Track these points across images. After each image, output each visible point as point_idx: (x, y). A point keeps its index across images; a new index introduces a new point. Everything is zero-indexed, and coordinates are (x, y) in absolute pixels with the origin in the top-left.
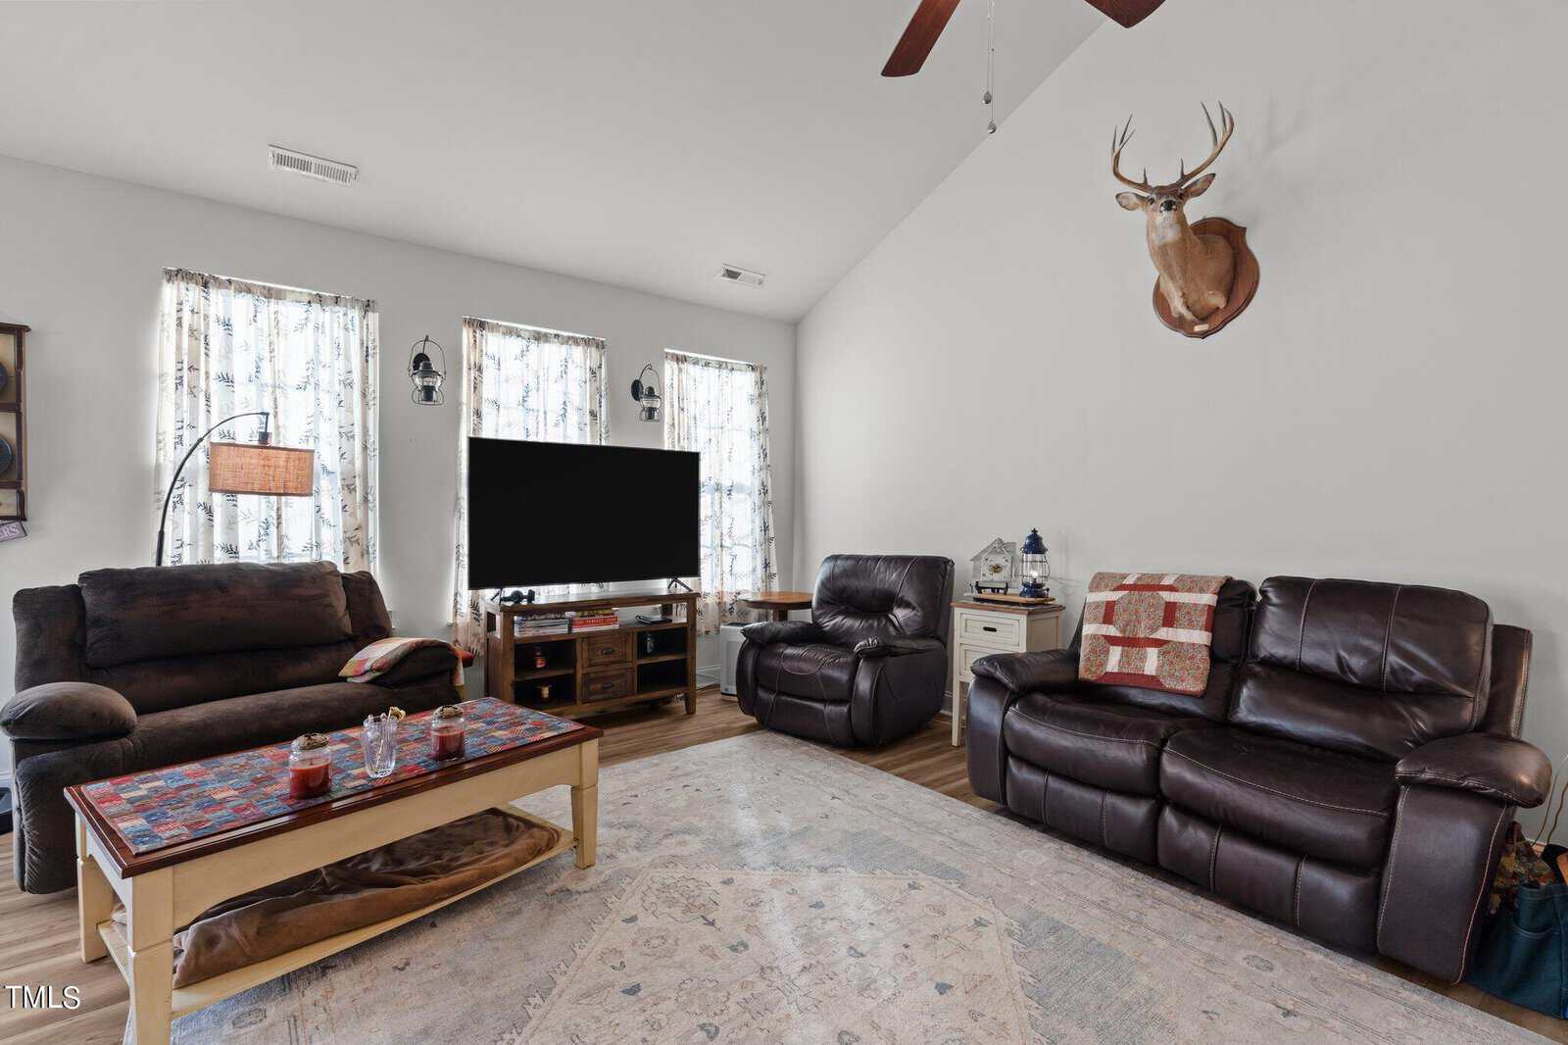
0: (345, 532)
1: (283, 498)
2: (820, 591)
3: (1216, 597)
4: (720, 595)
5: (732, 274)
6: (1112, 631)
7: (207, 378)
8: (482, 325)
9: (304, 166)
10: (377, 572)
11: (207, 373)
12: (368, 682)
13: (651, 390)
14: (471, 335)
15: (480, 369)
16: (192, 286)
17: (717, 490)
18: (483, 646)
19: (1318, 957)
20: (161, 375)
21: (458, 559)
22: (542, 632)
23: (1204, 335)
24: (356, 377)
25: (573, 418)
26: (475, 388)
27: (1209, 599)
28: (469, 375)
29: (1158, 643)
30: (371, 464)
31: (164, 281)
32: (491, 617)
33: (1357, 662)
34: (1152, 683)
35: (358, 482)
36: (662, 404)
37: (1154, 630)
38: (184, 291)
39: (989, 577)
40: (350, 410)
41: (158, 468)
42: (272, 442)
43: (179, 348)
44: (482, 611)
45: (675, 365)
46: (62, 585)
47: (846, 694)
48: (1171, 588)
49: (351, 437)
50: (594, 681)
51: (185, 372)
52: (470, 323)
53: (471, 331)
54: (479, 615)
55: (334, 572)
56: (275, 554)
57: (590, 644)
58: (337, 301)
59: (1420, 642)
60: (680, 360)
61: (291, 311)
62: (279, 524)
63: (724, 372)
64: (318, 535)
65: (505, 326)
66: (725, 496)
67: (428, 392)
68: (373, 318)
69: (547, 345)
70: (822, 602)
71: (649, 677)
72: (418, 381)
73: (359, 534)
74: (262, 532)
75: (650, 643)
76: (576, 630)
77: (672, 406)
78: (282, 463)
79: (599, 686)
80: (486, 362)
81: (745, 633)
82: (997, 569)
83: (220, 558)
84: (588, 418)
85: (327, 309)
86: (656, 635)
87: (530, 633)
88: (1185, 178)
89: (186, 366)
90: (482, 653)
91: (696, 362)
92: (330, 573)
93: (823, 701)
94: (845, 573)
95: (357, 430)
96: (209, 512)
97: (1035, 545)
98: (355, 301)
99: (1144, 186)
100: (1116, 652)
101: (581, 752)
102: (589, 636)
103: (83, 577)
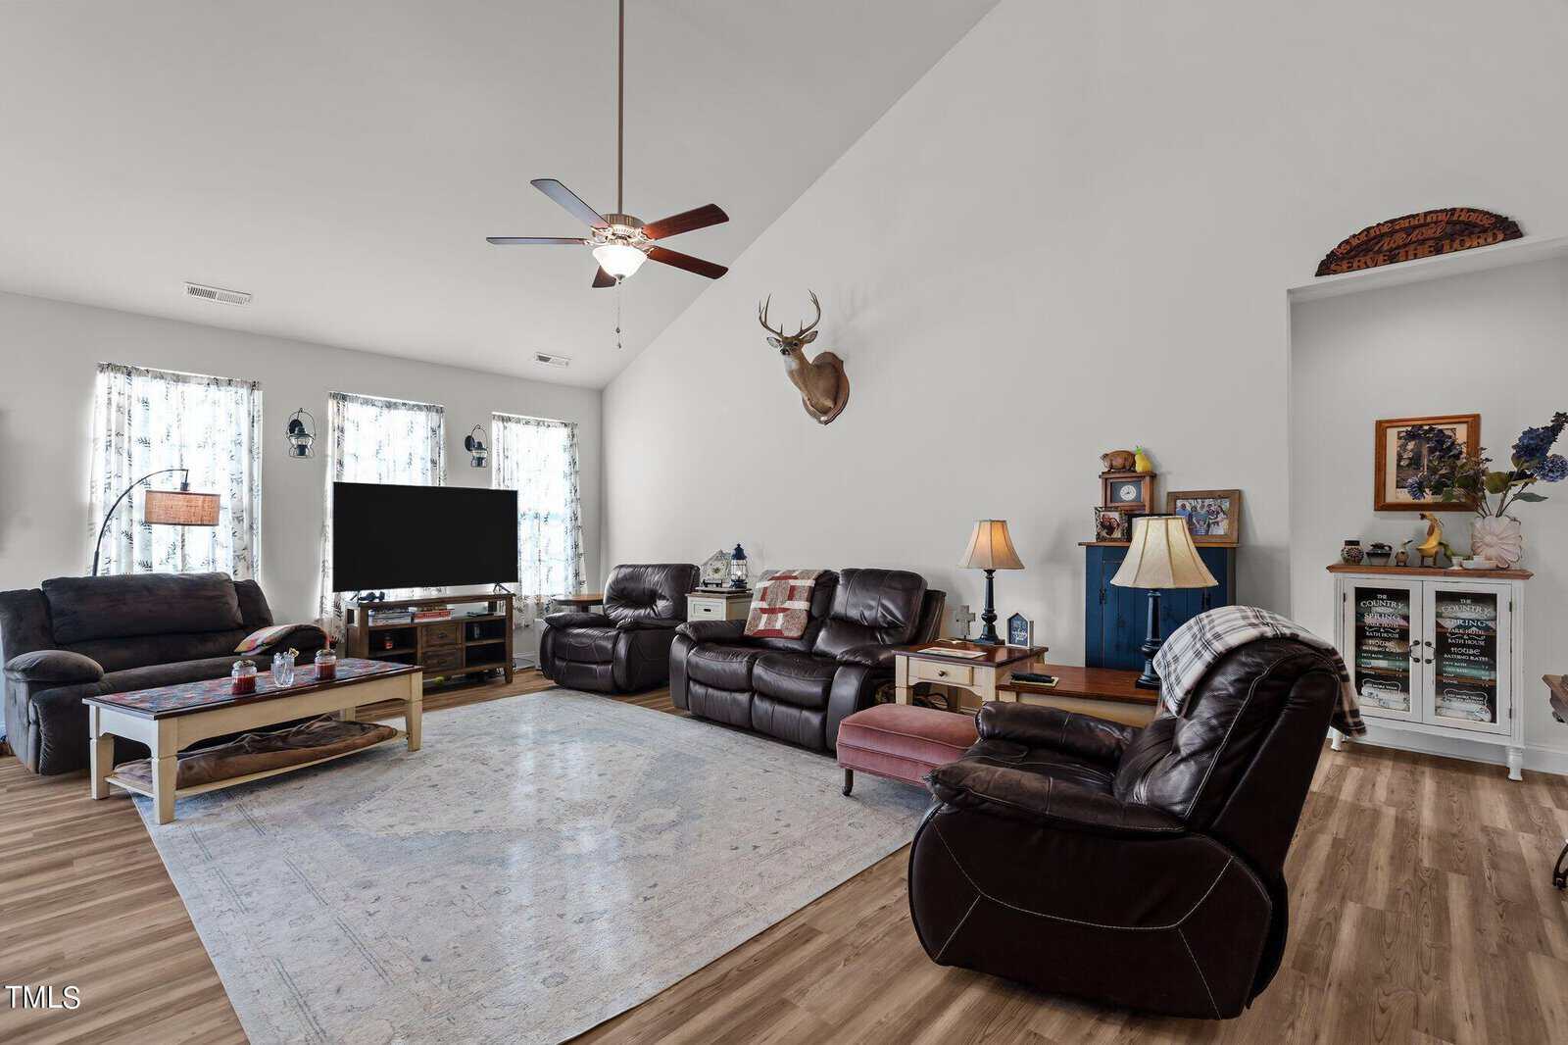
0: (234, 552)
1: (187, 527)
2: (608, 591)
3: (814, 582)
4: (538, 597)
5: (542, 359)
6: (765, 605)
7: (130, 441)
8: (344, 398)
9: (211, 295)
10: (259, 579)
11: (130, 437)
12: (258, 654)
13: (480, 444)
14: (335, 405)
15: (342, 431)
16: (119, 375)
17: (536, 518)
18: (343, 636)
19: (804, 755)
20: (95, 440)
21: (324, 570)
22: (390, 622)
23: (826, 423)
24: (245, 439)
25: (418, 464)
26: (339, 444)
27: (810, 583)
28: (333, 435)
29: (784, 610)
30: (255, 501)
31: (98, 372)
32: (350, 613)
33: (867, 613)
34: (778, 634)
35: (245, 516)
36: (490, 455)
37: (783, 603)
38: (113, 379)
39: (711, 576)
40: (239, 462)
41: (91, 509)
42: (192, 489)
43: (109, 420)
44: (344, 609)
45: (500, 424)
46: (29, 589)
47: (610, 658)
48: (795, 578)
49: (240, 482)
50: (429, 657)
51: (113, 438)
52: (334, 396)
53: (335, 402)
54: (341, 613)
55: (229, 580)
56: (180, 568)
57: (427, 631)
58: (230, 382)
59: (893, 601)
60: (503, 419)
61: (194, 391)
62: (183, 546)
63: (542, 429)
64: (214, 554)
65: (364, 399)
66: (542, 523)
67: (302, 449)
68: (258, 395)
69: (396, 411)
70: (610, 599)
71: (474, 656)
72: (294, 441)
73: (246, 552)
74: (171, 552)
75: (477, 632)
76: (416, 621)
77: (498, 455)
78: (200, 503)
79: (435, 661)
80: (348, 427)
81: (548, 620)
82: (717, 571)
83: (138, 571)
84: (429, 465)
85: (222, 388)
86: (481, 624)
87: (380, 623)
88: (802, 332)
89: (113, 433)
90: (343, 641)
91: (518, 421)
92: (226, 580)
93: (596, 663)
94: (625, 578)
95: (245, 478)
96: (130, 537)
97: (739, 554)
98: (244, 383)
99: (780, 334)
100: (765, 617)
101: (411, 679)
102: (427, 625)
103: (45, 584)
